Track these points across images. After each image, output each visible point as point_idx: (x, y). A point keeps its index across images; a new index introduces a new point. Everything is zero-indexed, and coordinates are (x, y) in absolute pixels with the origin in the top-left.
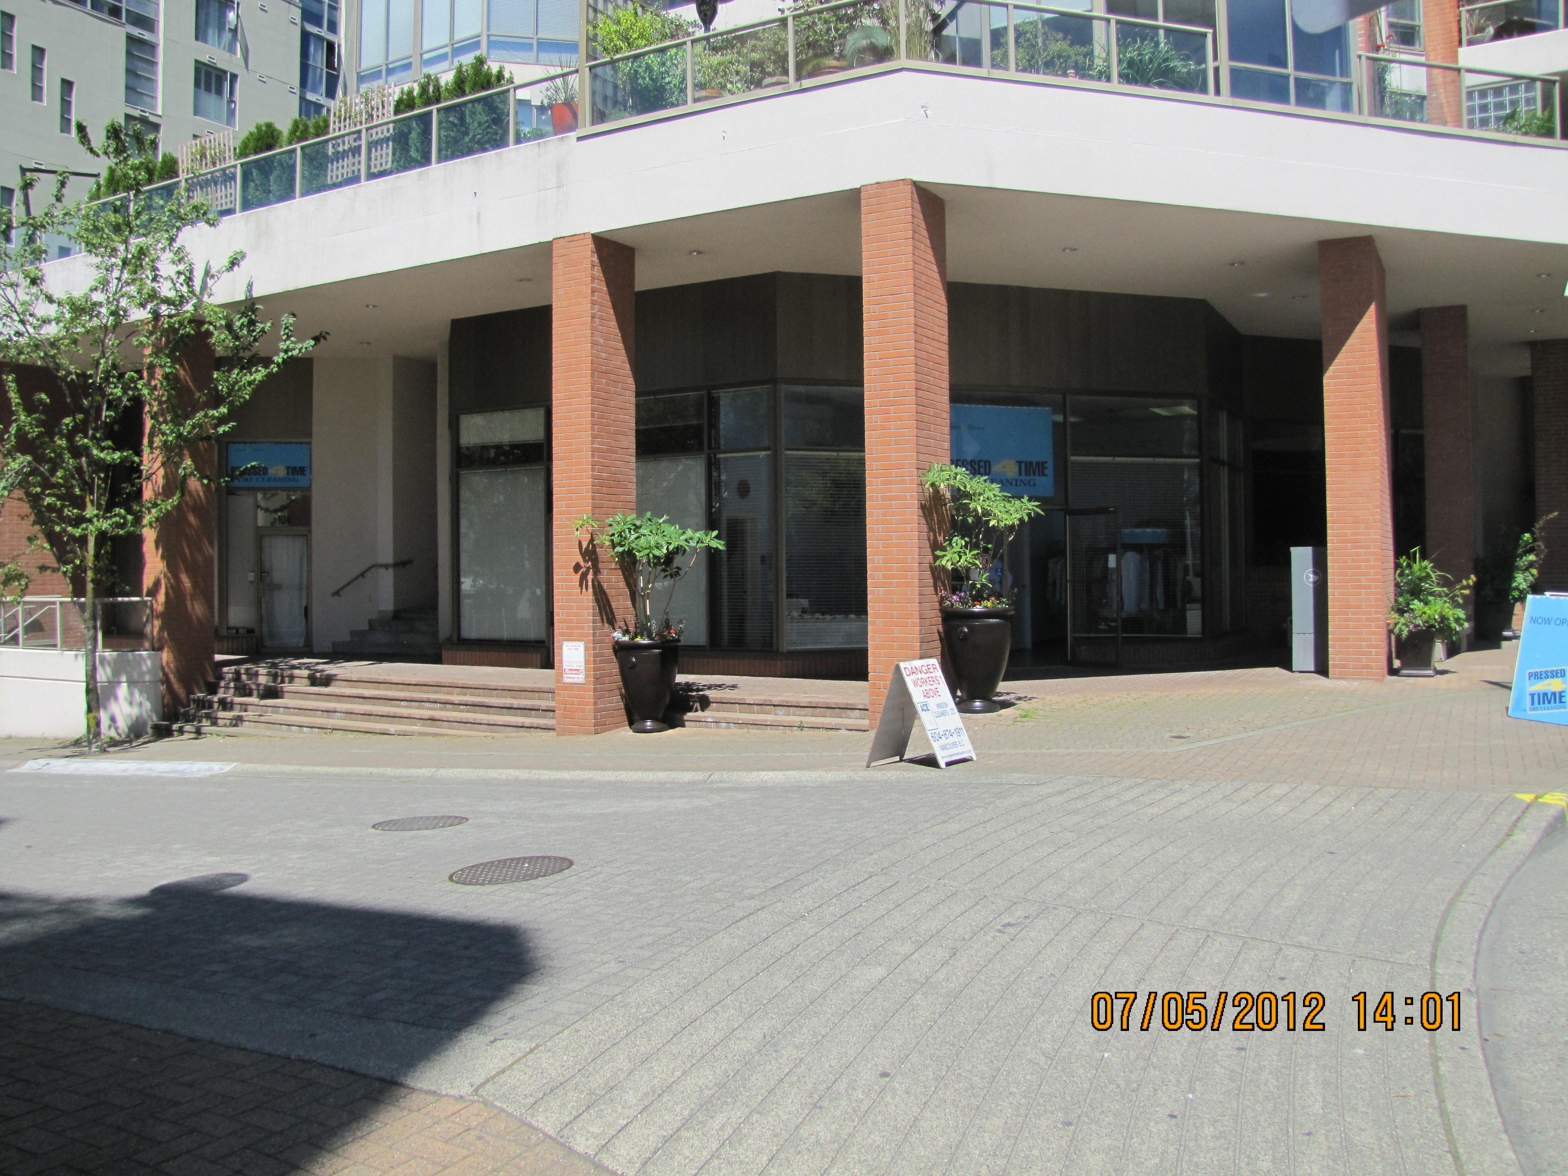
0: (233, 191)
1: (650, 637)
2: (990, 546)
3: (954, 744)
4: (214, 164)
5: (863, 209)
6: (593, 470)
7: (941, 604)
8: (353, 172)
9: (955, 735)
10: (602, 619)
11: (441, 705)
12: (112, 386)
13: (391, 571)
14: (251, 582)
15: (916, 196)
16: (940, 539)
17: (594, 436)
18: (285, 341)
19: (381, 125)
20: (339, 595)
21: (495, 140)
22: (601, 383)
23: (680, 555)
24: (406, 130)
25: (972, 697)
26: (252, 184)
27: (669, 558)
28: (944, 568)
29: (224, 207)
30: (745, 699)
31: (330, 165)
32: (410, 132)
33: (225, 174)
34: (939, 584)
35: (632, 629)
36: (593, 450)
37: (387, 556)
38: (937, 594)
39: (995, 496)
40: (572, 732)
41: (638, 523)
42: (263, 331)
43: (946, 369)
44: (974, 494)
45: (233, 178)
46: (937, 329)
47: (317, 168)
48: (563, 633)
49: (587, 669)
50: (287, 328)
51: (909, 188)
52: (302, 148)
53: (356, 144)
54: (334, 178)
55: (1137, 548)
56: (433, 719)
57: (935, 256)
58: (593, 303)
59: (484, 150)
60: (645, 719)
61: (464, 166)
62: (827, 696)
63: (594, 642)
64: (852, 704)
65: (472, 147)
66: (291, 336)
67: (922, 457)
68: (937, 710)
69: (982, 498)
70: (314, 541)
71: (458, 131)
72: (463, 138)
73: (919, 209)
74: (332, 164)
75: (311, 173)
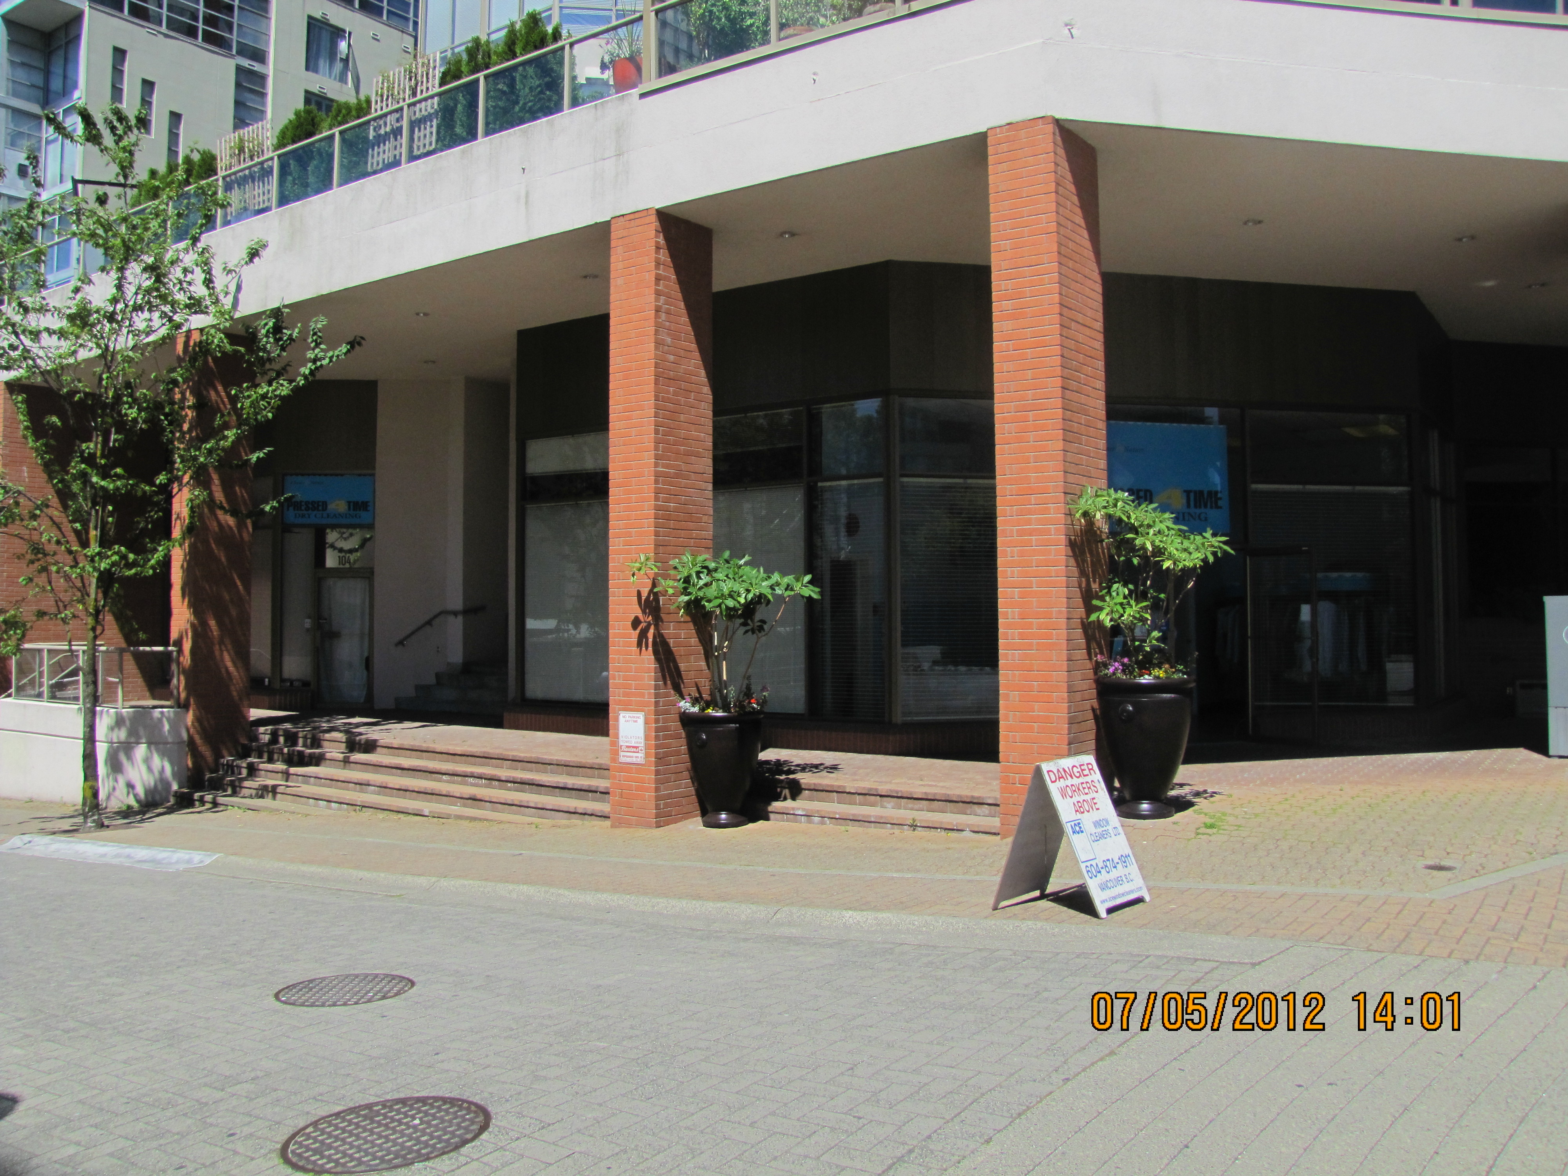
0: (270, 188)
1: (726, 707)
2: (1162, 596)
3: (1119, 881)
4: (252, 159)
5: (991, 159)
6: (657, 499)
7: (1095, 673)
8: (395, 156)
9: (1119, 866)
10: (665, 683)
11: (486, 781)
12: (126, 406)
13: (460, 619)
14: (308, 630)
15: (1059, 138)
16: (1095, 586)
17: (657, 457)
18: (313, 349)
19: (426, 99)
20: (403, 645)
21: (548, 108)
22: (668, 392)
23: (764, 605)
24: (452, 104)
25: (1139, 798)
26: (290, 178)
27: (749, 609)
28: (1099, 623)
29: (261, 206)
30: (844, 787)
31: (370, 151)
32: (456, 106)
33: (263, 168)
34: (1094, 645)
35: (706, 696)
36: (657, 475)
37: (456, 601)
38: (1090, 659)
39: (1168, 528)
40: (629, 825)
41: (712, 565)
42: (290, 338)
43: (1101, 364)
44: (1141, 526)
45: (270, 172)
46: (1090, 313)
47: (356, 155)
48: (620, 701)
49: (647, 747)
50: (315, 334)
51: (1050, 128)
52: (341, 133)
53: (398, 125)
54: (375, 164)
55: (1332, 596)
56: (474, 799)
57: (1085, 218)
58: (658, 293)
59: (535, 118)
60: (719, 810)
61: (512, 137)
62: (947, 784)
63: (657, 713)
64: (979, 798)
65: (523, 117)
66: (320, 344)
67: (1071, 478)
68: (1093, 830)
69: (1151, 532)
70: (376, 584)
71: (508, 100)
72: (514, 108)
73: (1064, 155)
74: (373, 150)
75: (350, 162)
